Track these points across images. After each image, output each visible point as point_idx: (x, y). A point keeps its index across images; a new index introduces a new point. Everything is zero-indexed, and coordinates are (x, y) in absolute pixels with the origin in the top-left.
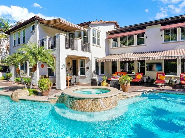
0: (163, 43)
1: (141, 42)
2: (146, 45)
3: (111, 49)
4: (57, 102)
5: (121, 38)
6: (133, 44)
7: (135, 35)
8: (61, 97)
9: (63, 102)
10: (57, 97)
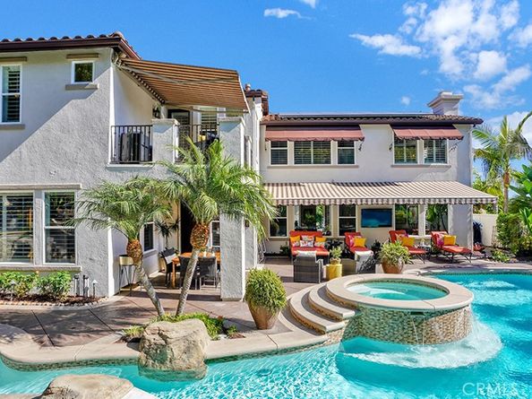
0: (392, 166)
1: (347, 158)
2: (357, 167)
3: (269, 167)
4: (344, 338)
5: (297, 143)
6: (328, 162)
7: (332, 142)
8: (353, 320)
9: (357, 333)
10: (343, 324)
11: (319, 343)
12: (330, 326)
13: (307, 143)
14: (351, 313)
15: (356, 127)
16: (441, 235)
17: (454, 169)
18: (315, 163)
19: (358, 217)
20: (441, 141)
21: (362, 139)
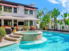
0: (24, 14)
5: (4, 6)
6: (12, 12)
7: (12, 7)
8: (22, 38)
9: (23, 41)
10: (20, 39)
11: (15, 43)
12: (18, 39)
13: (7, 7)
14: (22, 36)
15: (17, 6)
16: (32, 26)
17: (34, 16)
18: (8, 12)
19: (17, 23)
20: (32, 10)
21: (19, 8)
